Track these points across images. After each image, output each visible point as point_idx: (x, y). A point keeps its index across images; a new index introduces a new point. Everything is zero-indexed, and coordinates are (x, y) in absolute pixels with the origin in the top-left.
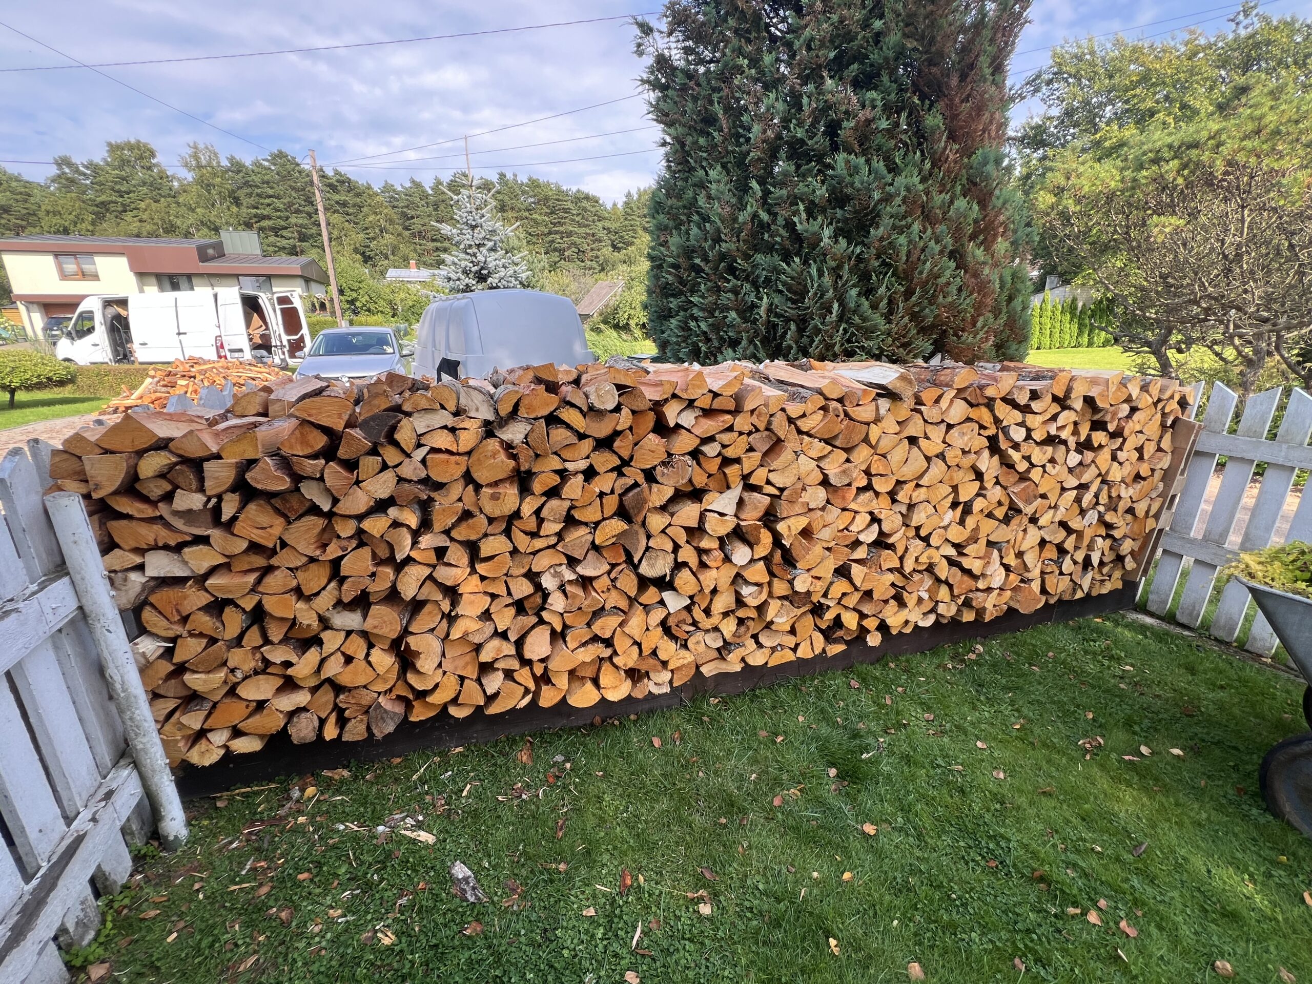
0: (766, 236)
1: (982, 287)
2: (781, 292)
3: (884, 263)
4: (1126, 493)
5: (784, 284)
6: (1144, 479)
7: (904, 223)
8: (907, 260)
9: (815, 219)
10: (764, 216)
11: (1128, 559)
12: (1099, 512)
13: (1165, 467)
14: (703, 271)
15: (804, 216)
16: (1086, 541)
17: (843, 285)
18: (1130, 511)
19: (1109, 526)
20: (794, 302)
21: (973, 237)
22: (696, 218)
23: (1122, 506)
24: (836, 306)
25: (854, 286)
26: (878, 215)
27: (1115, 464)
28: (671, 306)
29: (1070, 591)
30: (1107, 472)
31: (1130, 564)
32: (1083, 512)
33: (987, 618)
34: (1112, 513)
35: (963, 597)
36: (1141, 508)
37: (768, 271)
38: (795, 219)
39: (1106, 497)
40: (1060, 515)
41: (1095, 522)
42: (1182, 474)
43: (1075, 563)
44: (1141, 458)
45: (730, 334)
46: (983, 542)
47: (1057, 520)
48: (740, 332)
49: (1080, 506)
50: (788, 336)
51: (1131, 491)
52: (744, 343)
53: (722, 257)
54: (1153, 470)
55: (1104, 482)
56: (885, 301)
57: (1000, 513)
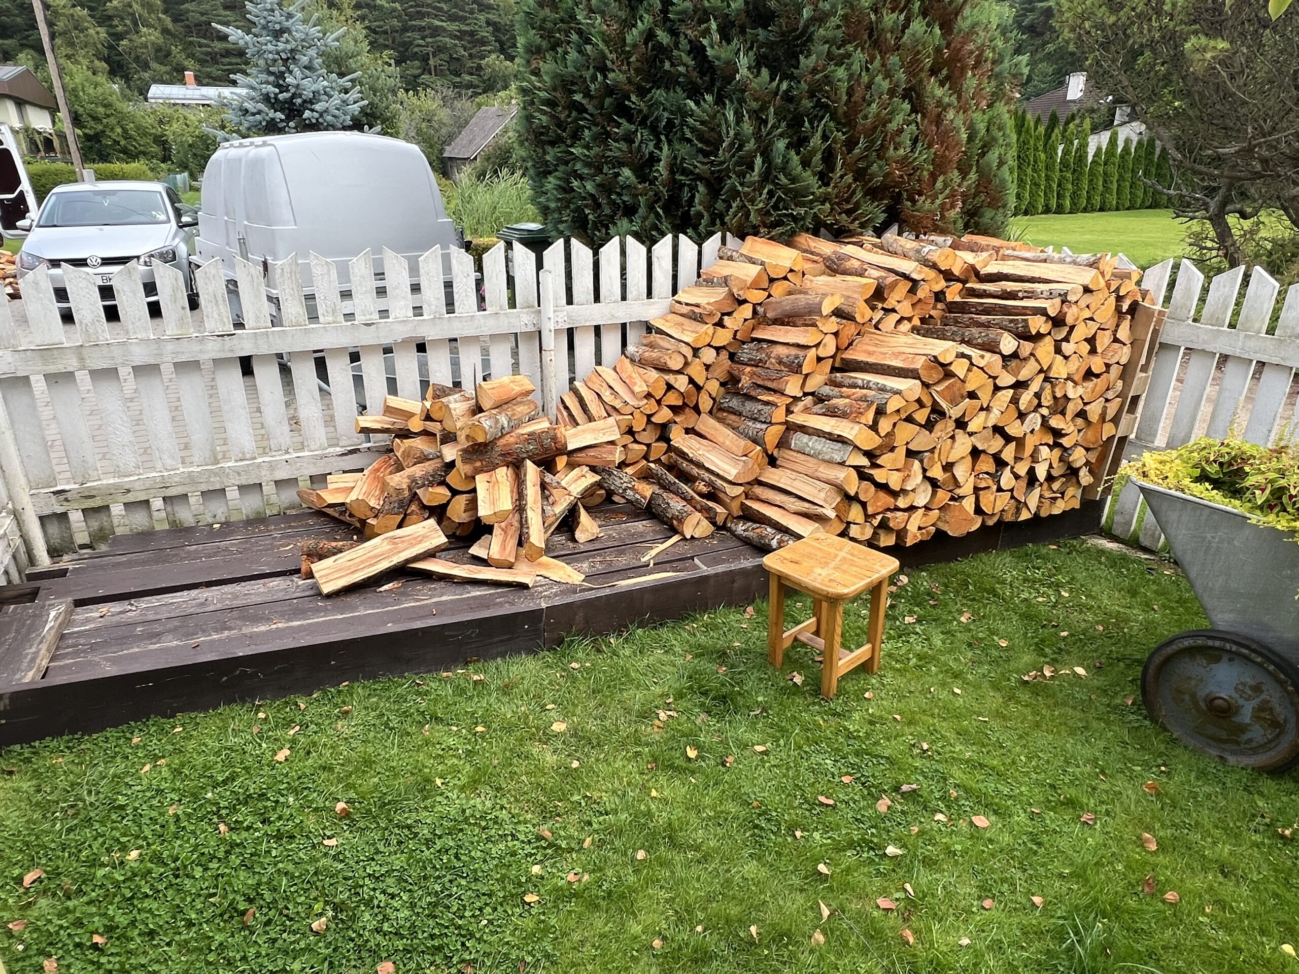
0: (667, 65)
1: (945, 136)
2: (689, 141)
3: (819, 104)
4: (1072, 392)
5: (693, 130)
6: (1098, 376)
7: (842, 51)
8: (849, 100)
9: (729, 42)
10: (663, 37)
11: (1084, 472)
12: (1043, 416)
13: (1124, 361)
14: (586, 111)
15: (716, 37)
16: (1028, 450)
17: (768, 134)
18: (1082, 414)
19: (1058, 433)
20: (706, 154)
21: (933, 72)
22: (574, 37)
23: (1072, 409)
24: (758, 161)
25: (781, 135)
26: (810, 39)
27: (1059, 358)
28: (548, 158)
29: (1013, 510)
30: (1050, 368)
31: (1085, 478)
32: (1022, 416)
33: (909, 542)
34: (1059, 416)
35: (879, 517)
36: (1094, 412)
37: (672, 113)
38: (705, 42)
39: (1049, 397)
40: (994, 418)
41: (1037, 427)
42: (1144, 369)
43: (1017, 477)
44: (1093, 351)
45: (625, 198)
46: (901, 452)
47: (990, 424)
48: (637, 196)
49: (1018, 408)
50: (696, 201)
51: (1080, 390)
52: (642, 211)
53: (609, 91)
54: (1108, 366)
55: (1047, 379)
56: (819, 156)
57: (921, 416)
